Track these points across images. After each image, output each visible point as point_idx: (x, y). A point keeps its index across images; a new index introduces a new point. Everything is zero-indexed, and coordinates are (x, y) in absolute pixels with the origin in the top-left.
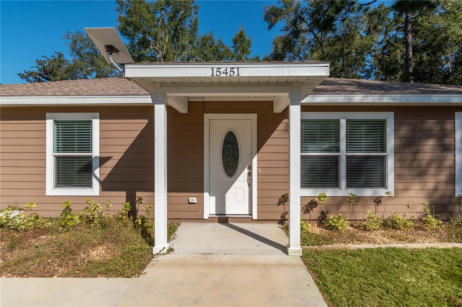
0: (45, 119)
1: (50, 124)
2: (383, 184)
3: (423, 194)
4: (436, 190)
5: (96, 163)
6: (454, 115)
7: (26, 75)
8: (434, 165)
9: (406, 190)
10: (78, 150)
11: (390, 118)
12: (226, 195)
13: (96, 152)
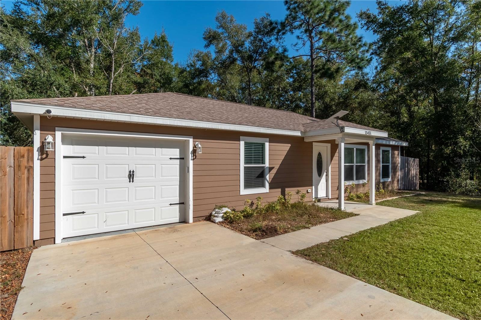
0: (239, 140)
1: (242, 143)
5: (267, 171)
10: (254, 163)
12: (318, 187)
13: (267, 164)
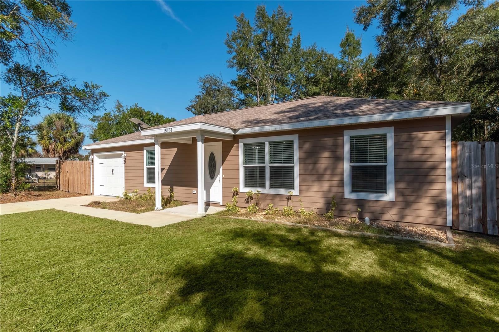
0: (143, 150)
2: (292, 186)
3: (320, 194)
4: (329, 191)
6: (343, 133)
7: (190, 108)
8: (329, 172)
9: (307, 191)
11: (295, 139)
12: (210, 190)
